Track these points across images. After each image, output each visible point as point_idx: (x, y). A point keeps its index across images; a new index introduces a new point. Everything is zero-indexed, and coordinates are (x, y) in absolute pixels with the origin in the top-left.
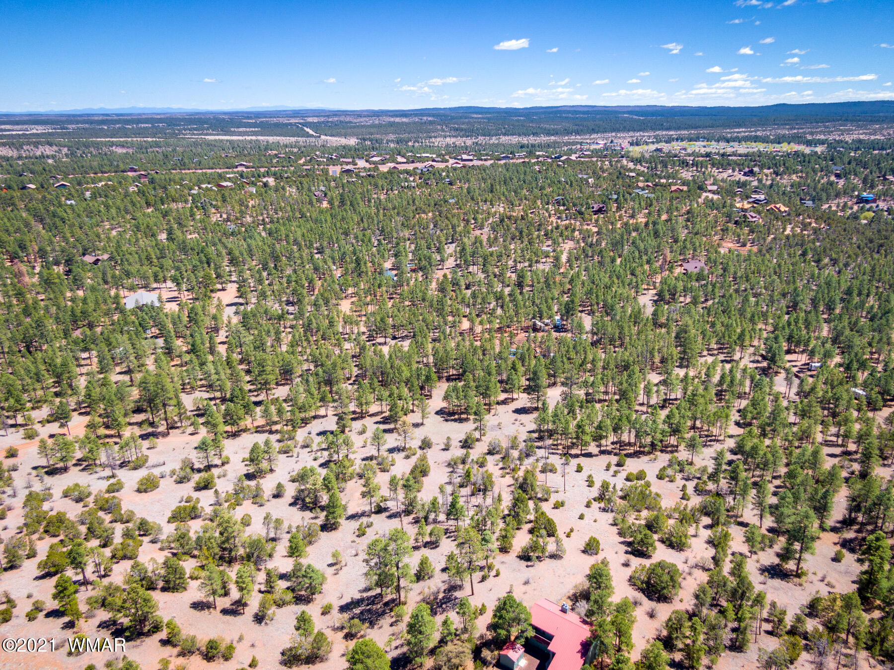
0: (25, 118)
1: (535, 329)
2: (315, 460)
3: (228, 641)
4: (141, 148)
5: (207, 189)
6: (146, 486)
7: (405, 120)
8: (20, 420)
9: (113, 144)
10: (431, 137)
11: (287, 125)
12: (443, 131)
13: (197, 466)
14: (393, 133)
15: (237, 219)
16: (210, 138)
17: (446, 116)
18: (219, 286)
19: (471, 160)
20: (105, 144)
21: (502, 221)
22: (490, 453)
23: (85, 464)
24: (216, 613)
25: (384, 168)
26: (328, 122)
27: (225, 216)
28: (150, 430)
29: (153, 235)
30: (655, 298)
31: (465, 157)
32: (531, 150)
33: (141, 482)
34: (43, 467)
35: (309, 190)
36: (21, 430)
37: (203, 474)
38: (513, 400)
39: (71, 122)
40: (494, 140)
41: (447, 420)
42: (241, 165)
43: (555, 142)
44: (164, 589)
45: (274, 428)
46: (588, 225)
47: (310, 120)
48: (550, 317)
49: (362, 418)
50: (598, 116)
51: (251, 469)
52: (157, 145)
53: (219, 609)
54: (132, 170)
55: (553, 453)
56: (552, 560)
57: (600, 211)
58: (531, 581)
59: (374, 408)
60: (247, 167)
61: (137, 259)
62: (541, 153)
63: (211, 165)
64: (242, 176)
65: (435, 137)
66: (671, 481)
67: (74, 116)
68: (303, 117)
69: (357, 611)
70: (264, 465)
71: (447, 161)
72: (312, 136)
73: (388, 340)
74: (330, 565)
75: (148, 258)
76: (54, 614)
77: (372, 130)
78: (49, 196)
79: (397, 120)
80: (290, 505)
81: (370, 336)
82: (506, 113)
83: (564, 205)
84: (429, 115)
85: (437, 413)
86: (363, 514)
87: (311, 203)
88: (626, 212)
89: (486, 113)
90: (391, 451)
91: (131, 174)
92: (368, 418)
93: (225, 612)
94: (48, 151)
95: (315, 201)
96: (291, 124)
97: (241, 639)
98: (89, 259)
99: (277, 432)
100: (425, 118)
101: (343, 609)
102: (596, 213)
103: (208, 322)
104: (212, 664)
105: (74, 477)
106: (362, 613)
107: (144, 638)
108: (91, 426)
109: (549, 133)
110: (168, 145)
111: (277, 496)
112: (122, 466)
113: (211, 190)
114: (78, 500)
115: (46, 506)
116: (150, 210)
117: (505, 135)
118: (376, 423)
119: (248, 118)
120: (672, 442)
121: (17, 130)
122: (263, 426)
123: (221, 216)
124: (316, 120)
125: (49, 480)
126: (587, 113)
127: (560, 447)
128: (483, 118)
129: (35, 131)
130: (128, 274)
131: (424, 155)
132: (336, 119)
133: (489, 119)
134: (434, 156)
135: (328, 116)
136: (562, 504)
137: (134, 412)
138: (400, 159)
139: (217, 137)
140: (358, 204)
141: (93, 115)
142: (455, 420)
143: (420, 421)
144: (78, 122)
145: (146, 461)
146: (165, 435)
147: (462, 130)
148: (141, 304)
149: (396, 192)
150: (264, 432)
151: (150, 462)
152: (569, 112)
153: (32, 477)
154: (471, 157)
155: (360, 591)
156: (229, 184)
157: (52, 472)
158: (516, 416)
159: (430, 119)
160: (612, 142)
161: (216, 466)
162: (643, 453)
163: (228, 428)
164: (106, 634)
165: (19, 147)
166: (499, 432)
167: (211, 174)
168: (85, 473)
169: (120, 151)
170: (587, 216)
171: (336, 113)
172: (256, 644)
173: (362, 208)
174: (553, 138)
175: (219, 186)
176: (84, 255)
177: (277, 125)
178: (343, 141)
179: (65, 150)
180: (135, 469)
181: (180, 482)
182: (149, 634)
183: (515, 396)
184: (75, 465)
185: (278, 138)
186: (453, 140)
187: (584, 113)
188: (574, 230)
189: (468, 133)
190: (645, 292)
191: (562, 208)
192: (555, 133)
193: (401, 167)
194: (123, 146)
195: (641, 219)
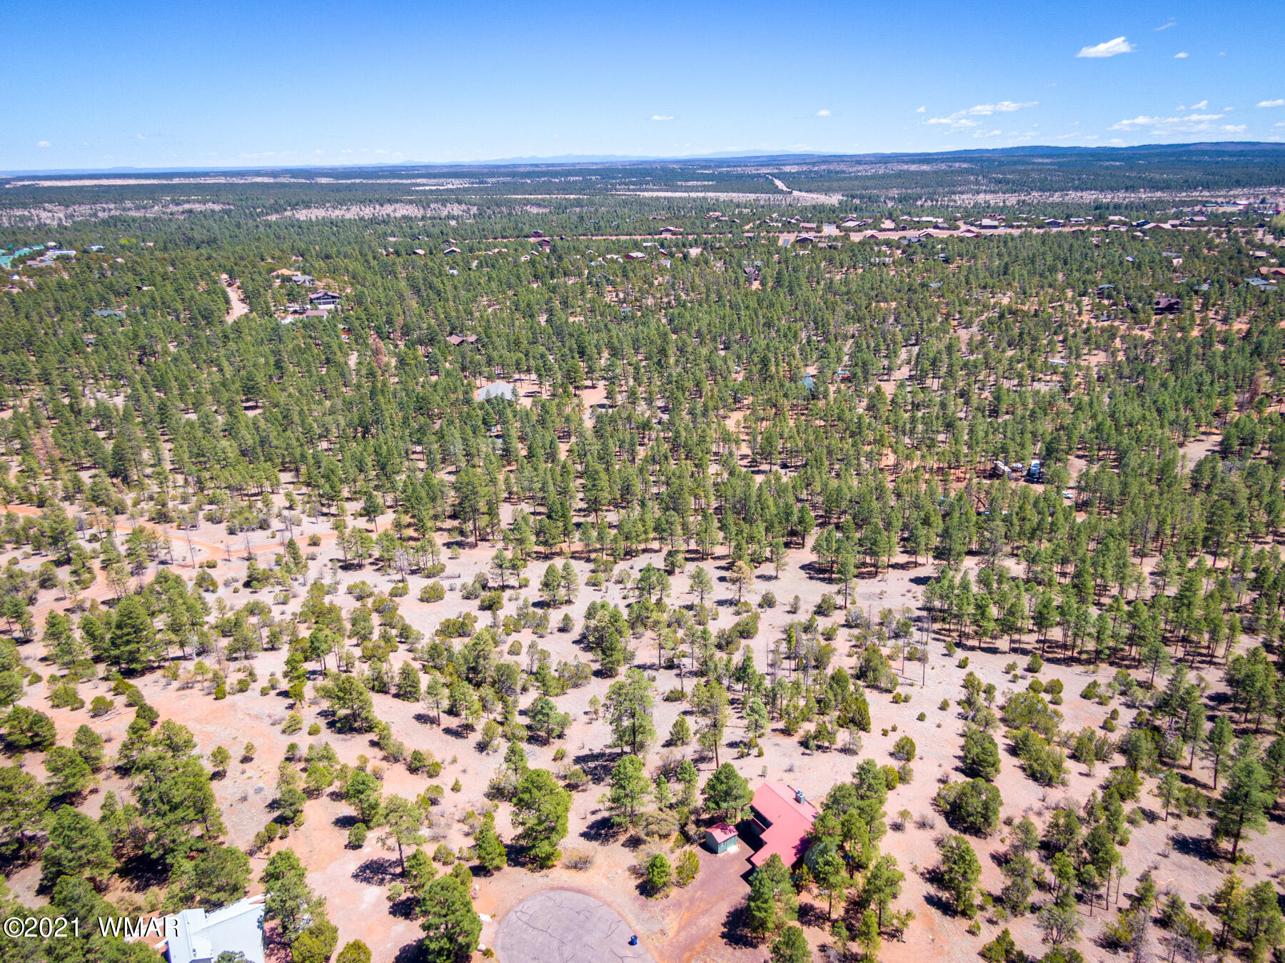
0: (445, 170)
1: (994, 474)
2: (624, 598)
3: (438, 759)
4: (561, 208)
5: (612, 260)
6: (430, 596)
7: (925, 167)
8: (333, 510)
9: (528, 202)
10: (954, 193)
11: (752, 177)
12: (977, 183)
13: (491, 584)
14: (897, 188)
15: (636, 300)
16: (647, 194)
17: (991, 161)
18: (589, 383)
19: (995, 227)
20: (519, 202)
21: (1002, 316)
22: (848, 625)
23: (382, 564)
24: (437, 731)
25: (856, 238)
26: (811, 172)
27: (621, 295)
28: (459, 538)
29: (531, 316)
30: (1217, 448)
31: (986, 222)
32: (1100, 212)
33: (425, 590)
34: (339, 561)
35: (739, 265)
36: (332, 519)
37: (493, 593)
38: (916, 564)
39: (492, 175)
40: (1057, 197)
41: (811, 578)
42: (667, 230)
43: (1160, 201)
44: (396, 696)
45: (593, 556)
46: (1142, 329)
47: (787, 169)
48: (1021, 459)
49: (703, 559)
50: (1257, 160)
51: (546, 597)
52: (578, 203)
53: (442, 727)
54: (537, 235)
55: (938, 640)
56: (843, 755)
57: (1170, 308)
58: (796, 769)
59: (720, 550)
60: (674, 233)
61: (505, 343)
62: (1116, 218)
63: (631, 230)
64: (662, 246)
65: (962, 193)
66: (1100, 704)
67: (498, 167)
68: (779, 165)
69: (592, 765)
70: (562, 593)
71: (957, 228)
72: (781, 192)
73: (775, 468)
74: (586, 713)
75: (517, 343)
76: (285, 694)
77: (869, 183)
78: (431, 264)
79: (913, 168)
80: (574, 642)
81: (754, 461)
82: (1092, 155)
83: (1109, 297)
84: (964, 161)
85: (803, 568)
86: (651, 667)
87: (736, 283)
88: (1217, 313)
89: (1058, 156)
90: (721, 603)
91: (532, 240)
92: (710, 561)
93: (448, 731)
94: (456, 210)
95: (742, 280)
96: (759, 176)
97: (454, 761)
98: (454, 340)
99: (594, 561)
100: (957, 165)
101: (578, 760)
102: (1160, 311)
103: (559, 423)
104: (414, 777)
105: (367, 576)
106: (596, 768)
107: (355, 734)
108: (398, 525)
109: (1154, 187)
110: (591, 203)
111: (562, 630)
112: (413, 572)
113: (616, 261)
114: (359, 598)
115: (327, 600)
116: (535, 286)
117: (1076, 189)
118: (718, 568)
119: (706, 167)
120: (1133, 654)
121: (429, 185)
122: (582, 552)
123: (617, 296)
124: (794, 169)
125: (341, 573)
126: (1242, 153)
127: (955, 634)
128: (1051, 164)
129: (450, 186)
130: (490, 362)
131: (924, 219)
132: (824, 167)
133: (1060, 165)
134: (940, 220)
135: (814, 164)
136: (906, 700)
137: (450, 517)
138: (888, 224)
139: (655, 194)
140: (799, 285)
141: (520, 166)
142: (823, 580)
143: (774, 574)
144: (500, 175)
145: (442, 570)
146: (474, 546)
147: (1008, 182)
148: (493, 396)
149: (860, 271)
150: (580, 559)
151: (448, 572)
152: (1205, 153)
153: (326, 570)
154: (996, 223)
155: (606, 746)
156: (640, 255)
157: (347, 567)
158: (914, 587)
159: (965, 165)
160: (1263, 201)
161: (513, 587)
162: (1078, 661)
163: (541, 549)
164: (322, 723)
165: (426, 206)
166: (879, 602)
167: (625, 242)
168: (378, 573)
169: (535, 210)
170: (1142, 315)
171: (826, 160)
172: (469, 771)
173: (804, 291)
174: (1159, 194)
175: (628, 257)
176: (451, 334)
177: (740, 177)
178: (821, 199)
179: (474, 210)
180: (428, 577)
181: (467, 598)
182: (360, 731)
183: (921, 560)
184: (371, 564)
185: (734, 195)
186: (989, 197)
187: (1231, 154)
188: (1113, 337)
189: (1014, 187)
190: (1203, 437)
191: (1106, 302)
192: (1166, 187)
193: (882, 236)
194: (539, 205)
195: (1240, 326)
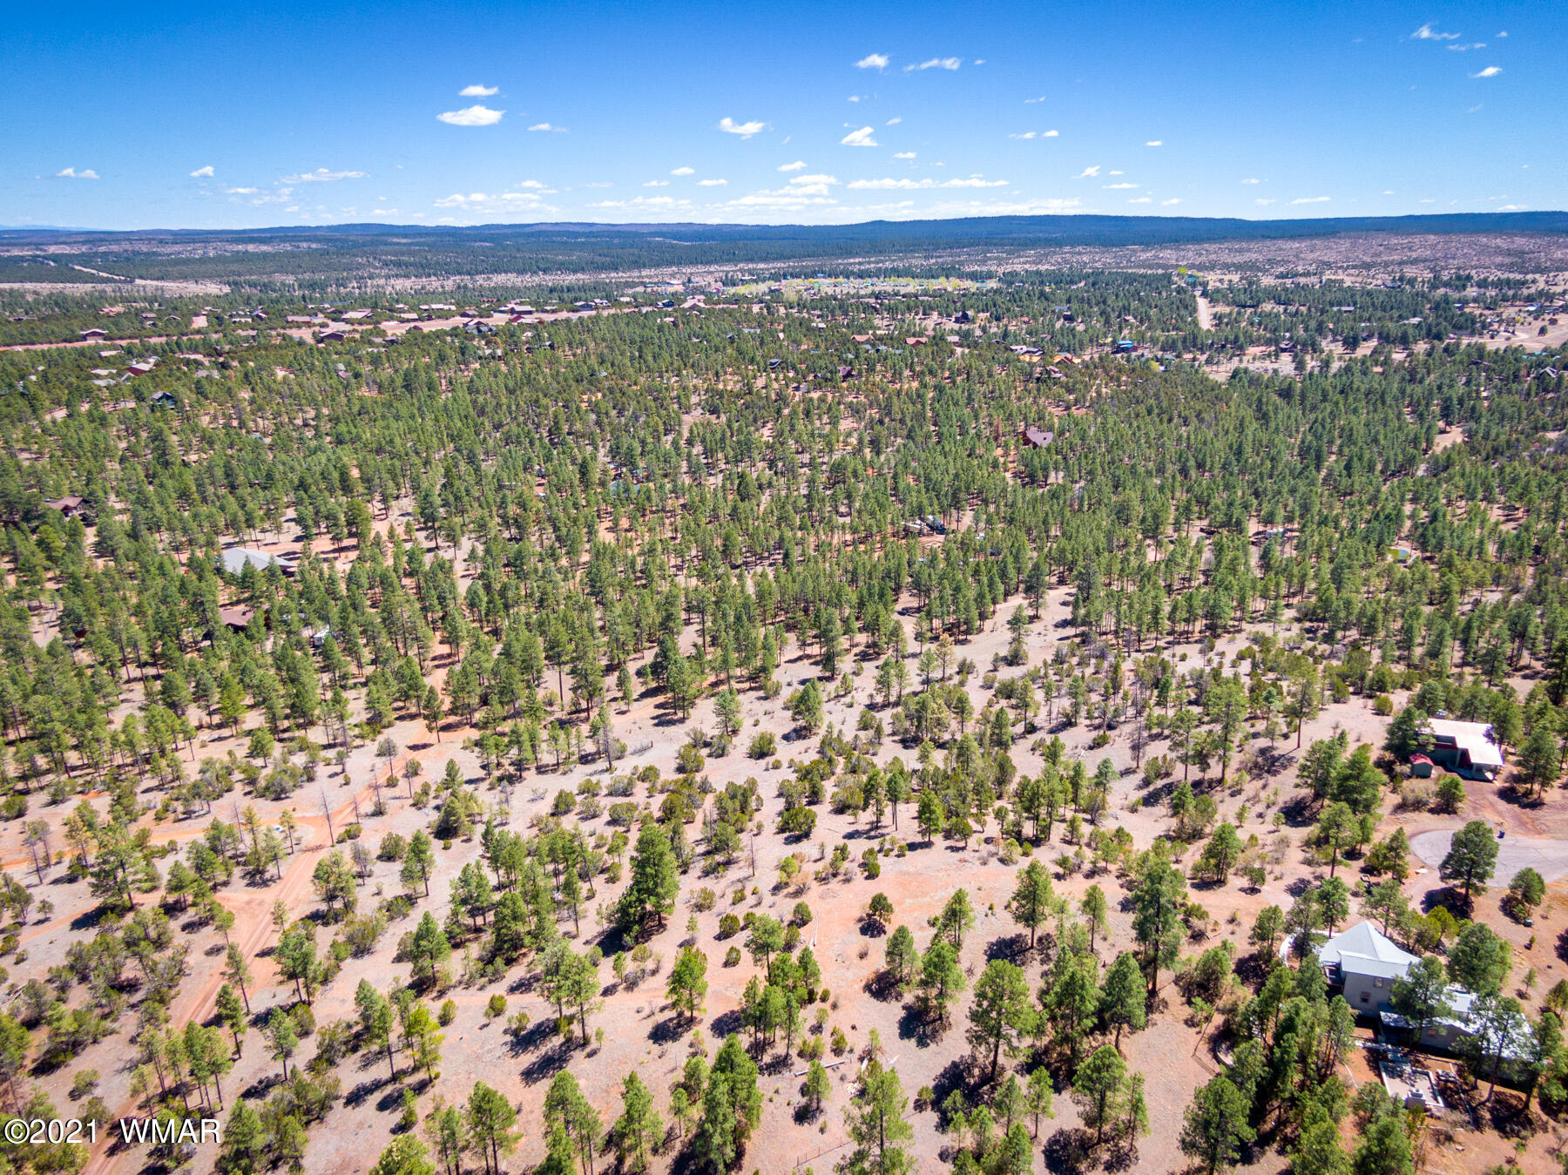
19: (532, 313)
25: (394, 330)
31: (517, 307)
42: (94, 334)
43: (599, 283)
47: (55, 250)
68: (38, 246)
71: (489, 315)
77: (234, 268)
79: (250, 248)
124: (68, 250)
126: (592, 235)
131: (435, 306)
132: (116, 247)
134: (452, 308)
135: (91, 243)
154: (528, 308)
160: (689, 280)
187: (587, 235)
